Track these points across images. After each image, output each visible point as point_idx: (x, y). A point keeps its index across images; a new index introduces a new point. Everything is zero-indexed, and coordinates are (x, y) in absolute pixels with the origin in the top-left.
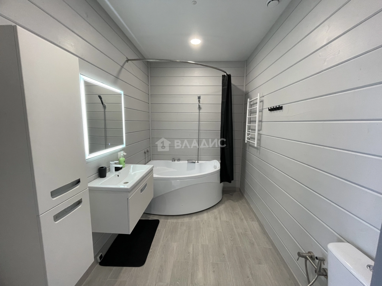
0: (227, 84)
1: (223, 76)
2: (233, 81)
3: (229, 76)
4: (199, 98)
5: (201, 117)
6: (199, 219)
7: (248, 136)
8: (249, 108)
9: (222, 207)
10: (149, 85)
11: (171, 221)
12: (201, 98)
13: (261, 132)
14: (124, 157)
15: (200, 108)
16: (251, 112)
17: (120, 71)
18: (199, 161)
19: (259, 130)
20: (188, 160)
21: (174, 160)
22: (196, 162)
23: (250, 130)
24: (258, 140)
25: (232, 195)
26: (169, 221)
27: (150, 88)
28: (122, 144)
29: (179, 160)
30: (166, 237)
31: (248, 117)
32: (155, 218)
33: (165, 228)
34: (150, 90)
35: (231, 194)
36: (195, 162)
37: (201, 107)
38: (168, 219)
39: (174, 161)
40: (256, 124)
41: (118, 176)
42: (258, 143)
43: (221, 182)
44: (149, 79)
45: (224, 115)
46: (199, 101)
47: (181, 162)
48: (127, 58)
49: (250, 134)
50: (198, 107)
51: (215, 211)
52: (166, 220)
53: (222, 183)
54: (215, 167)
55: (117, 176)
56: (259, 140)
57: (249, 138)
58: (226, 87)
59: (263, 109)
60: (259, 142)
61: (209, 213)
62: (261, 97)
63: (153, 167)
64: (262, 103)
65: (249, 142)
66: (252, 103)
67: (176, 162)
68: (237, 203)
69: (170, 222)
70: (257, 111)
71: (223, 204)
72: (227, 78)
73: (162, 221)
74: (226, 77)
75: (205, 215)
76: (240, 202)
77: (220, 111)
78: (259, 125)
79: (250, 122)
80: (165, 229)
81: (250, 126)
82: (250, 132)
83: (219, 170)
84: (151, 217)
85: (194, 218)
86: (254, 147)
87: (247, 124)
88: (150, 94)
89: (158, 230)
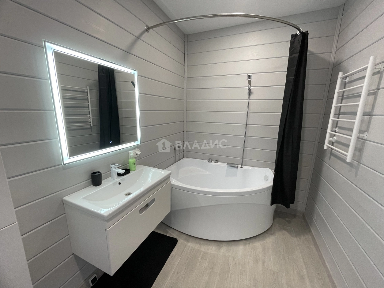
0: (298, 49)
1: (294, 37)
2: (312, 47)
3: (305, 36)
4: (250, 77)
5: (251, 107)
6: (230, 254)
7: (331, 139)
8: (340, 89)
9: (270, 241)
10: (186, 65)
11: (192, 245)
12: (253, 77)
13: (365, 136)
14: (135, 158)
15: (250, 92)
16: (343, 96)
17: (134, 43)
18: (243, 166)
19: (361, 132)
20: (228, 164)
21: (210, 160)
22: (240, 166)
23: (337, 129)
24: (356, 149)
25: (289, 222)
26: (189, 244)
27: (186, 69)
28: (136, 140)
29: (217, 161)
30: (178, 273)
31: (335, 106)
32: (174, 235)
33: (180, 256)
34: (186, 72)
35: (287, 219)
36: (238, 167)
37: (252, 91)
38: (188, 241)
39: (211, 162)
40: (355, 119)
41: (120, 183)
42: (354, 155)
43: (272, 203)
44: (186, 58)
45: (288, 103)
46: (250, 82)
47: (219, 164)
48: (147, 26)
49: (334, 135)
50: (247, 91)
51: (258, 244)
52: (186, 243)
53: (274, 206)
54: (266, 179)
55: (118, 184)
56: (359, 150)
57: (334, 141)
58: (297, 55)
59: (378, 89)
60: (357, 153)
61: (247, 246)
62: (376, 65)
63: (170, 174)
64: (378, 75)
65: (332, 149)
66: (347, 80)
67: (213, 163)
68: (295, 239)
69: (190, 246)
70: (361, 92)
71: (272, 234)
72: (299, 39)
73: (180, 242)
74: (298, 37)
75: (240, 249)
76: (302, 237)
77: (282, 97)
78: (362, 122)
79: (339, 114)
80: (180, 258)
81: (338, 121)
82: (335, 131)
83: (270, 187)
84: (170, 232)
85: (224, 249)
86: (344, 161)
87: (331, 117)
88: (186, 76)
89: (172, 257)
